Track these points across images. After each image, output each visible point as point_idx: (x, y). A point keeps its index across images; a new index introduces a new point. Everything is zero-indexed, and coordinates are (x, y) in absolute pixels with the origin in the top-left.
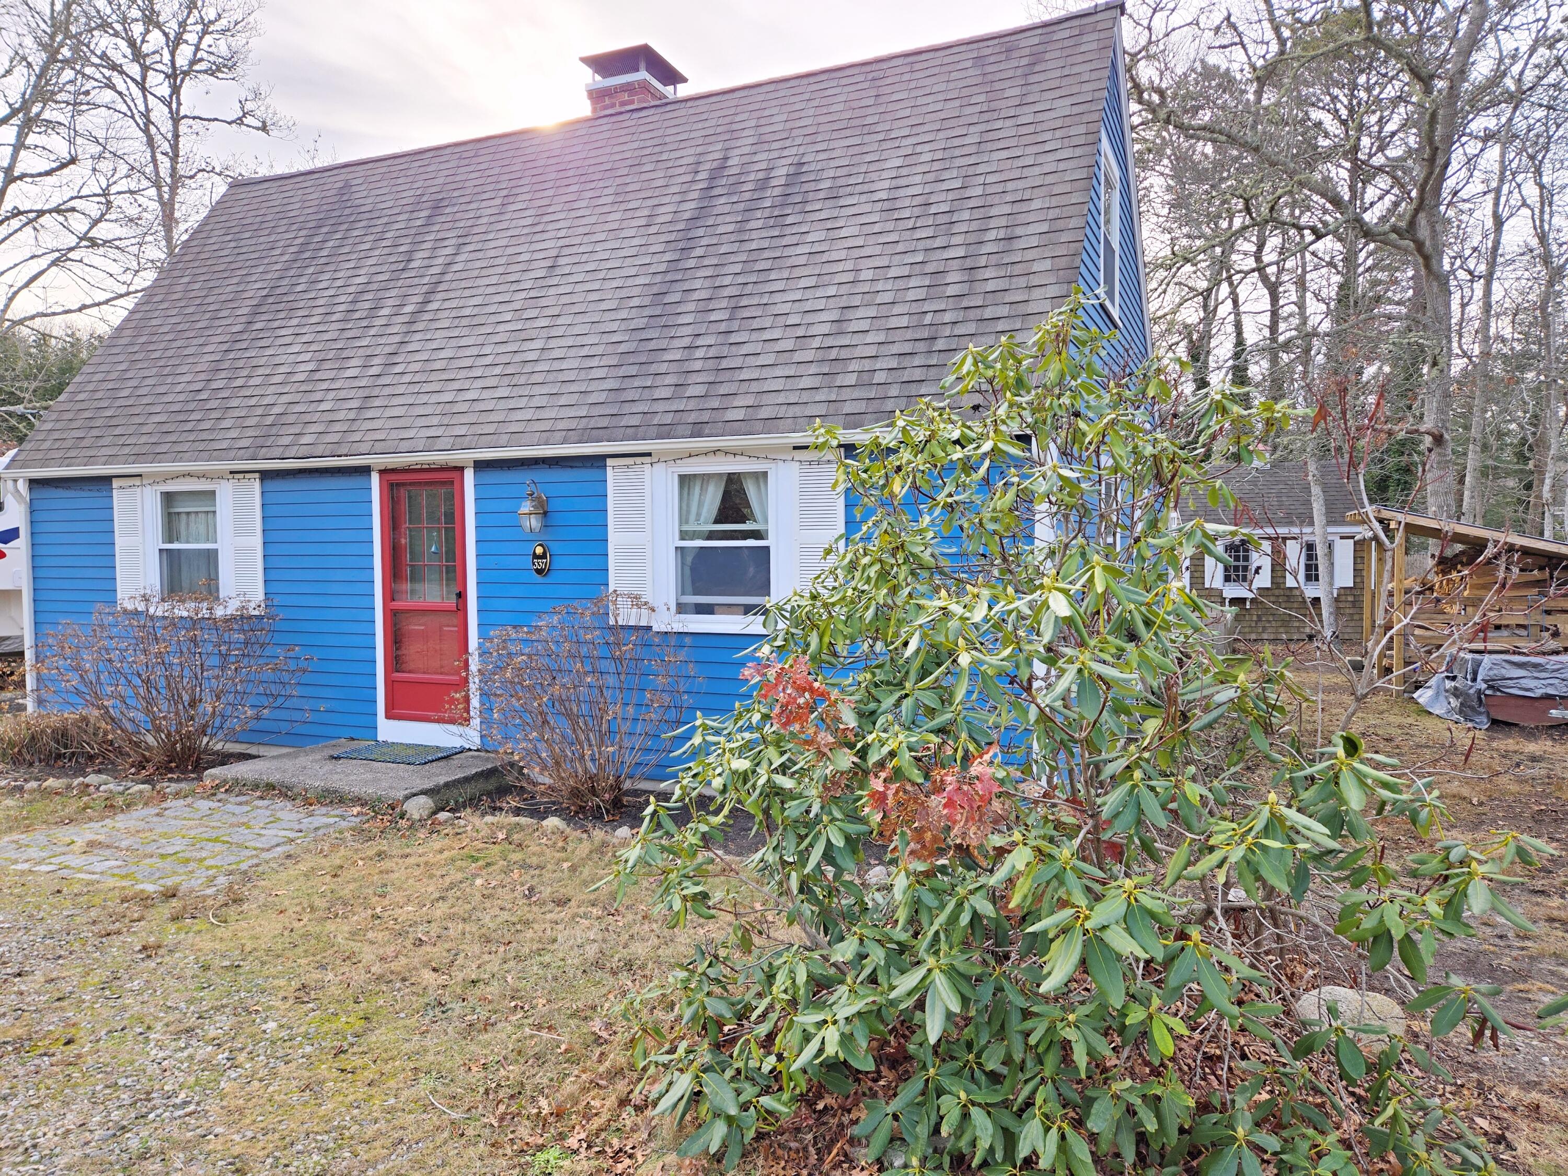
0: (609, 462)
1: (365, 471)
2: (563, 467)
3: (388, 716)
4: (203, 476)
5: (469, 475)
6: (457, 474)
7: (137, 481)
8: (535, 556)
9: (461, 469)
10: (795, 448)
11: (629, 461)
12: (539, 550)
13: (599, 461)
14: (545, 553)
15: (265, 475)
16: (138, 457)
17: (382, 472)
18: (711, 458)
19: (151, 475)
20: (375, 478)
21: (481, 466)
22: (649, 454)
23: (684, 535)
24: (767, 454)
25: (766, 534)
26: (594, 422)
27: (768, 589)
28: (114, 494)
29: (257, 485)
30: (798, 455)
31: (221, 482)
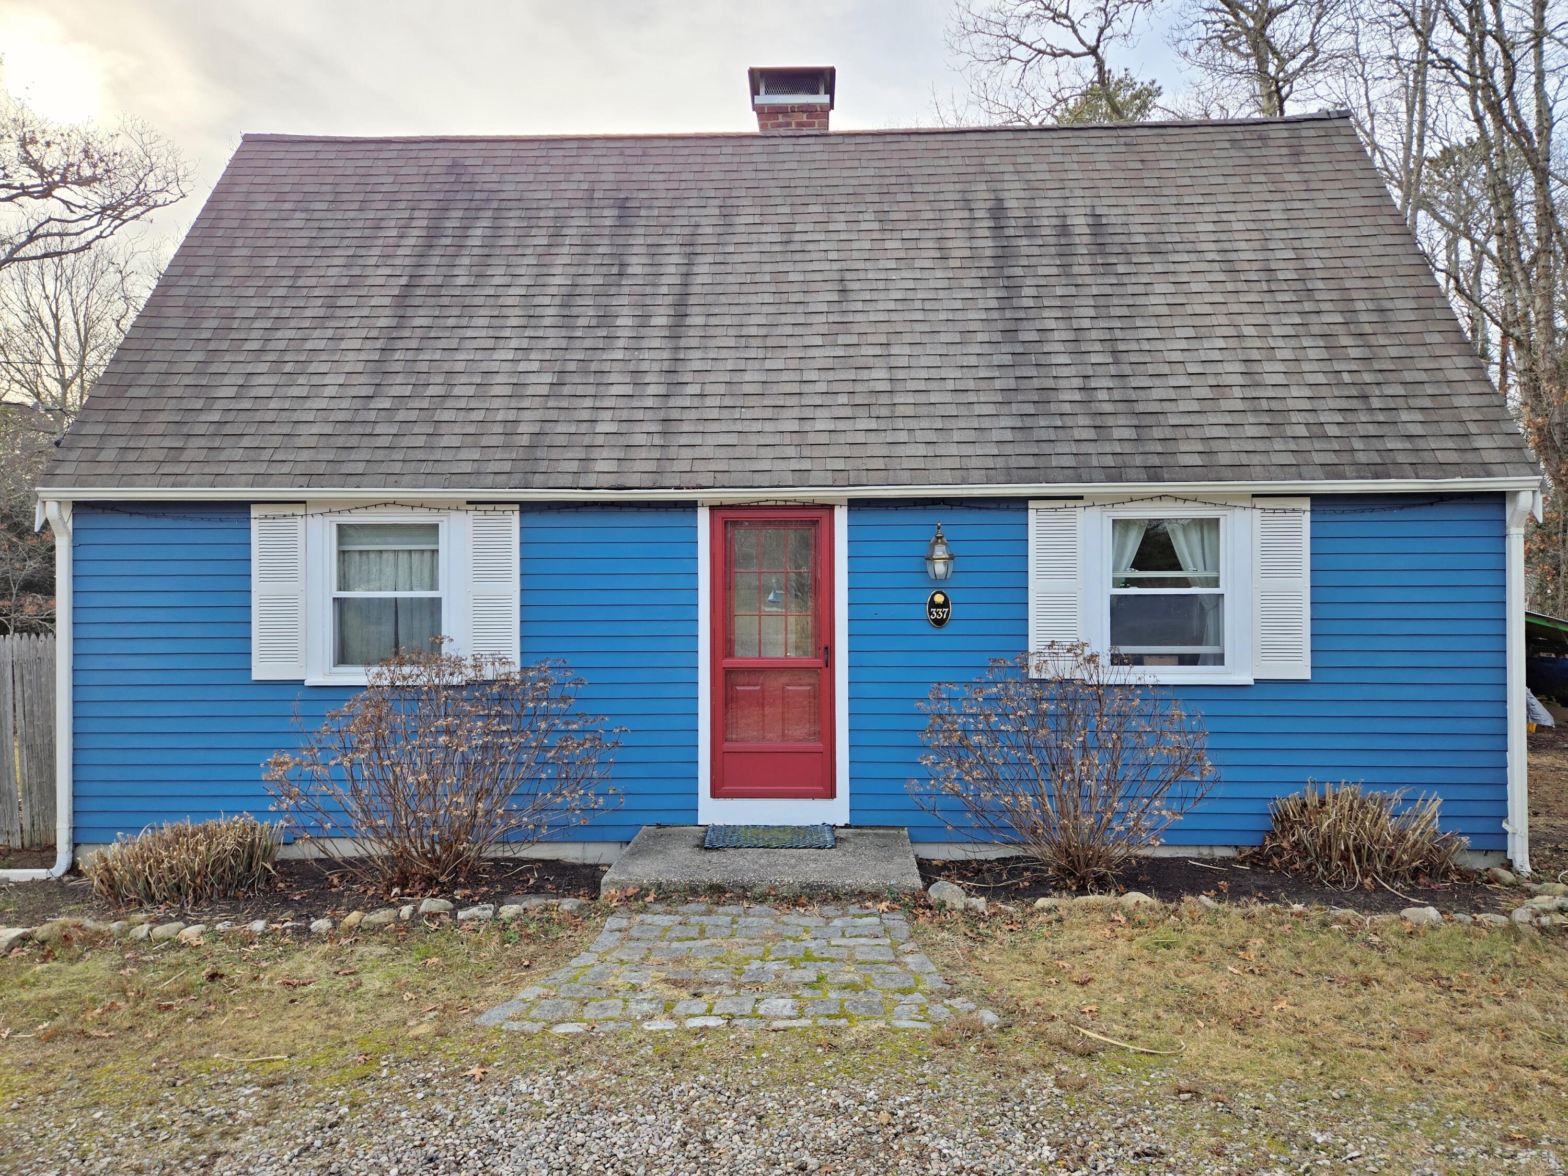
0: (1031, 504)
1: (691, 506)
2: (970, 508)
3: (714, 794)
4: (423, 505)
5: (841, 517)
6: (824, 513)
7: (299, 509)
8: (933, 604)
9: (831, 508)
10: (1254, 496)
11: (1060, 504)
12: (939, 599)
13: (1021, 503)
14: (946, 600)
15: (526, 507)
17: (712, 508)
18: (1157, 503)
19: (319, 502)
20: (703, 517)
21: (854, 504)
22: (1081, 498)
23: (1117, 583)
24: (1226, 501)
25: (1215, 582)
26: (1013, 462)
27: (1218, 640)
28: (254, 524)
29: (515, 519)
30: (1260, 503)
31: (453, 514)
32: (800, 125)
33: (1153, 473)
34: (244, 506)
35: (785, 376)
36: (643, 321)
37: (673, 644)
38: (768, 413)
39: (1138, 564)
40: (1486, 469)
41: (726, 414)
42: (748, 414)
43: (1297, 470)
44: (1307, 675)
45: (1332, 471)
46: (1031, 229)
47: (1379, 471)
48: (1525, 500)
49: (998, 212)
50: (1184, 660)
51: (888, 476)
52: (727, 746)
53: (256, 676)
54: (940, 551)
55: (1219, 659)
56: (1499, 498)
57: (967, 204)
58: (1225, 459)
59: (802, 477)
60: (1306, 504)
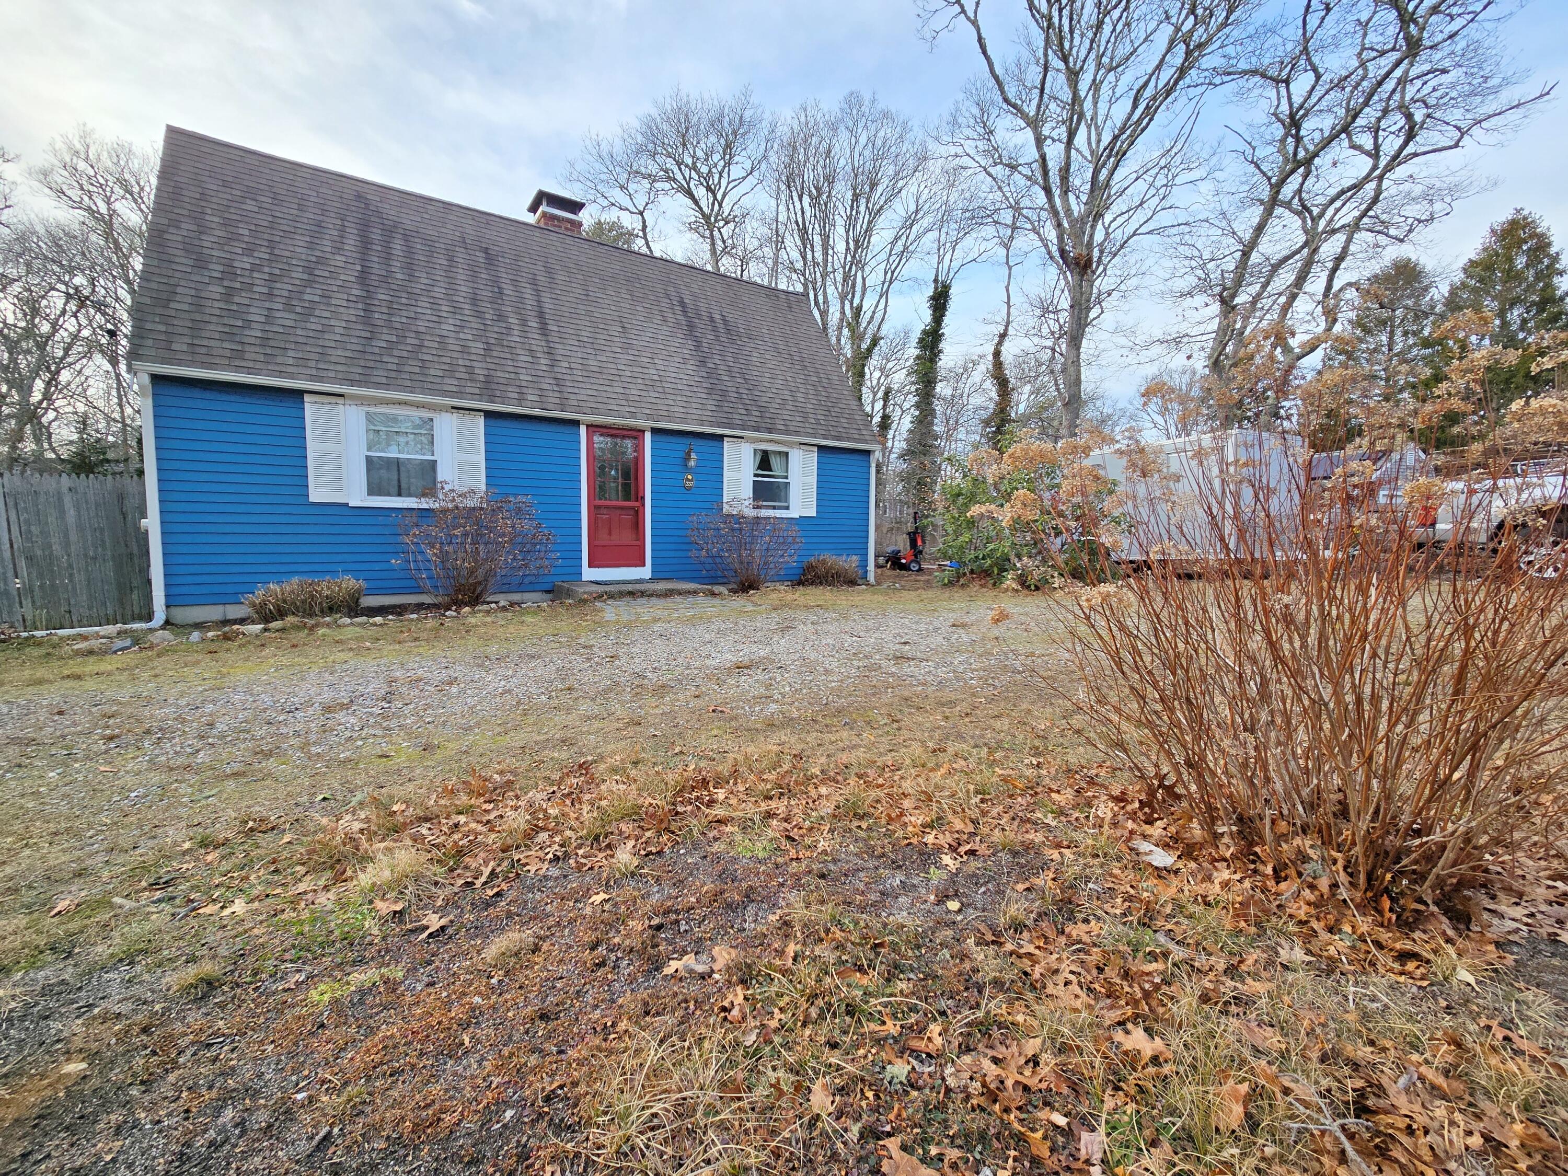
0: (725, 439)
1: (576, 423)
2: (702, 438)
3: (590, 566)
4: (424, 406)
5: (648, 435)
6: (641, 433)
7: (338, 400)
9: (643, 432)
10: (801, 444)
11: (736, 439)
12: (689, 477)
13: (721, 438)
14: (692, 478)
15: (489, 414)
16: (353, 382)
17: (588, 426)
18: (767, 443)
19: (354, 397)
20: (583, 429)
21: (655, 431)
22: (743, 438)
23: (754, 475)
24: (790, 444)
25: (786, 477)
26: (719, 420)
27: (786, 499)
28: (307, 406)
29: (482, 420)
30: (802, 447)
31: (443, 414)
32: (567, 229)
33: (770, 431)
34: (299, 394)
35: (609, 365)
36: (524, 322)
37: (568, 493)
38: (607, 382)
39: (759, 468)
40: (866, 442)
41: (585, 379)
42: (597, 381)
43: (814, 435)
44: (814, 514)
45: (825, 437)
46: (699, 316)
47: (838, 438)
48: (877, 453)
49: (682, 303)
50: (774, 508)
51: (670, 419)
52: (597, 543)
53: (312, 499)
54: (693, 455)
55: (787, 508)
56: (868, 453)
57: (668, 296)
58: (792, 428)
59: (633, 415)
60: (816, 449)
